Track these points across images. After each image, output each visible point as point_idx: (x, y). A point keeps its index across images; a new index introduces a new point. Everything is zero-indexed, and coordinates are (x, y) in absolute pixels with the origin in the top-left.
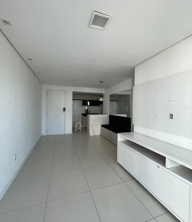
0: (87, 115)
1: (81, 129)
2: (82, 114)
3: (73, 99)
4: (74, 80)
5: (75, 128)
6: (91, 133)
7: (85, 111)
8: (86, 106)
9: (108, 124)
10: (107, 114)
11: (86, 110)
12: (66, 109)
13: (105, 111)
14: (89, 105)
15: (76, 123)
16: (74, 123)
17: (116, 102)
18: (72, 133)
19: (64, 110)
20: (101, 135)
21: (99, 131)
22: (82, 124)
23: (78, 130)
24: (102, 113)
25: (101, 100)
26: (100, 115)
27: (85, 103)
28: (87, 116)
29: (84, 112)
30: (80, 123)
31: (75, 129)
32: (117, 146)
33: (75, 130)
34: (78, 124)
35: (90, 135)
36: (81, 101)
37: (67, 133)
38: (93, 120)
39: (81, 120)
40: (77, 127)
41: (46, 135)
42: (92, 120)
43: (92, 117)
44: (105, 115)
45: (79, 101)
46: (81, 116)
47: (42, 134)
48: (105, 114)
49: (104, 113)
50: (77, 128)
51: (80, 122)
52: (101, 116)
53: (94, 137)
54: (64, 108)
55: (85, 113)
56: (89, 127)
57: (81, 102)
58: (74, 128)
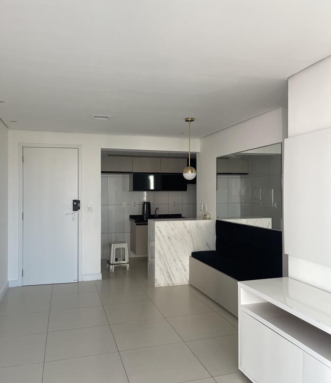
0: (147, 221)
1: (128, 266)
2: (132, 217)
3: (102, 172)
4: (107, 117)
5: (109, 262)
6: (160, 279)
7: (141, 207)
8: (145, 193)
9: (213, 248)
10: (209, 219)
11: (145, 203)
12: (82, 205)
13: (204, 208)
14: (152, 187)
15: (114, 247)
16: (106, 246)
17: (239, 176)
18: (100, 277)
19: (76, 206)
20: (191, 285)
21: (185, 270)
22: (133, 248)
23: (120, 269)
24: (193, 216)
25: (189, 175)
26: (189, 221)
27: (139, 183)
28: (145, 223)
29: (137, 211)
30: (125, 246)
31: (111, 266)
32: (237, 319)
33: (109, 268)
34: (120, 248)
35: (156, 285)
36: (128, 176)
37: (84, 280)
38: (166, 238)
39: (128, 236)
40: (116, 260)
41: (20, 285)
42: (161, 238)
43: (161, 228)
44: (202, 222)
45: (121, 175)
46: (128, 222)
47: (8, 283)
48: (204, 217)
49: (199, 213)
50: (115, 262)
51: (124, 242)
52: (189, 224)
53: (171, 290)
54: (74, 201)
55: (141, 214)
56: (153, 257)
57: (127, 180)
58: (105, 262)
